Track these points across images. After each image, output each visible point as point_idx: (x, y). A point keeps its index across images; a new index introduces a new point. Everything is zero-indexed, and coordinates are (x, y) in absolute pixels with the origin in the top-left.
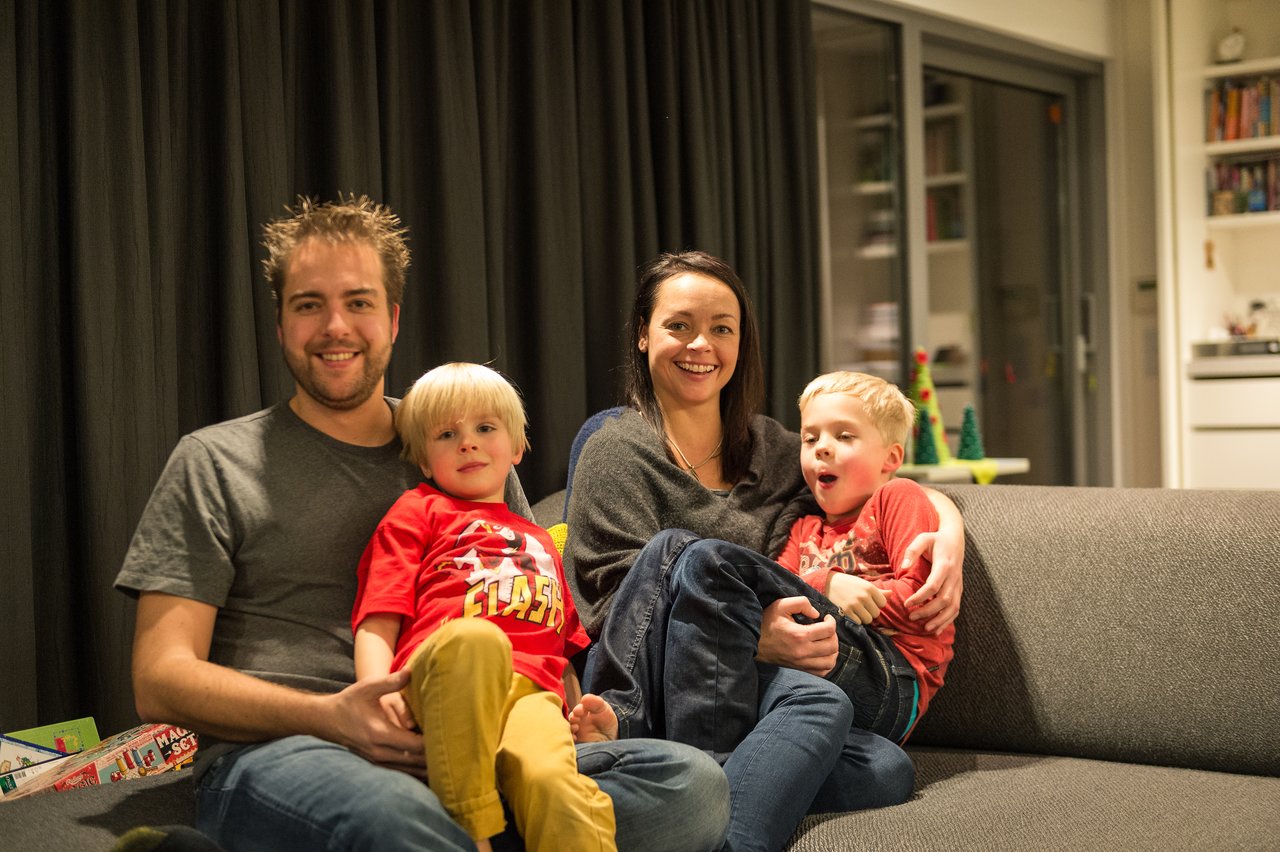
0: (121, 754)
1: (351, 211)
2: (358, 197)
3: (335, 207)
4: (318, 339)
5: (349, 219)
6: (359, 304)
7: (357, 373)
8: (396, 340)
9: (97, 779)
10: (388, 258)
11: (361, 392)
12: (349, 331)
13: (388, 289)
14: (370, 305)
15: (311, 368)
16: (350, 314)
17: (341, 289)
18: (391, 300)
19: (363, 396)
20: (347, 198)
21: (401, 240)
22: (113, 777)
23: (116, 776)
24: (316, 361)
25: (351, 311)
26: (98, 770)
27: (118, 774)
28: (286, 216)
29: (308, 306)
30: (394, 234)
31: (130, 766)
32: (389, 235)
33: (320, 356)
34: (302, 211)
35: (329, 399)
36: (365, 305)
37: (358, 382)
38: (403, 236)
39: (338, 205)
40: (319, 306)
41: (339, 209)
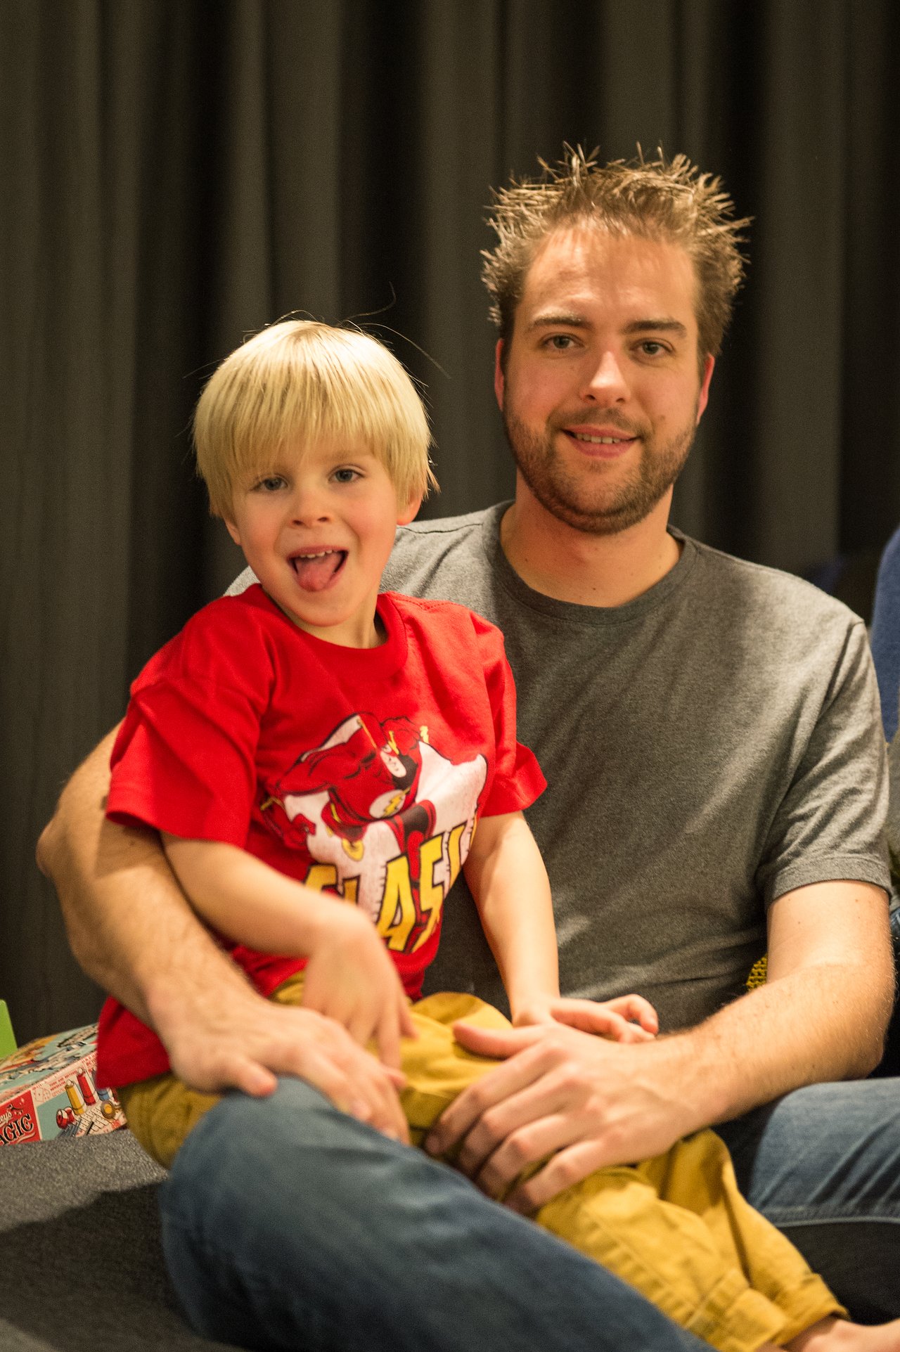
0: (74, 1078)
1: (657, 180)
2: (670, 158)
3: (629, 171)
4: (574, 405)
5: (649, 192)
6: (650, 347)
7: (630, 471)
8: (702, 418)
9: (34, 1121)
10: (707, 269)
11: (632, 505)
12: (628, 395)
13: (702, 327)
14: (670, 351)
15: (552, 453)
16: (632, 365)
17: (624, 318)
18: (704, 346)
19: (634, 514)
20: (652, 157)
21: (735, 240)
22: (60, 1118)
23: (65, 1116)
24: (563, 443)
25: (635, 358)
26: (36, 1104)
27: (69, 1113)
28: (537, 178)
29: (561, 341)
30: (722, 229)
31: (89, 1101)
32: (714, 230)
33: (571, 434)
34: (568, 171)
35: (576, 510)
36: (661, 351)
37: (628, 488)
38: (736, 233)
39: (634, 167)
40: (580, 343)
41: (637, 175)
